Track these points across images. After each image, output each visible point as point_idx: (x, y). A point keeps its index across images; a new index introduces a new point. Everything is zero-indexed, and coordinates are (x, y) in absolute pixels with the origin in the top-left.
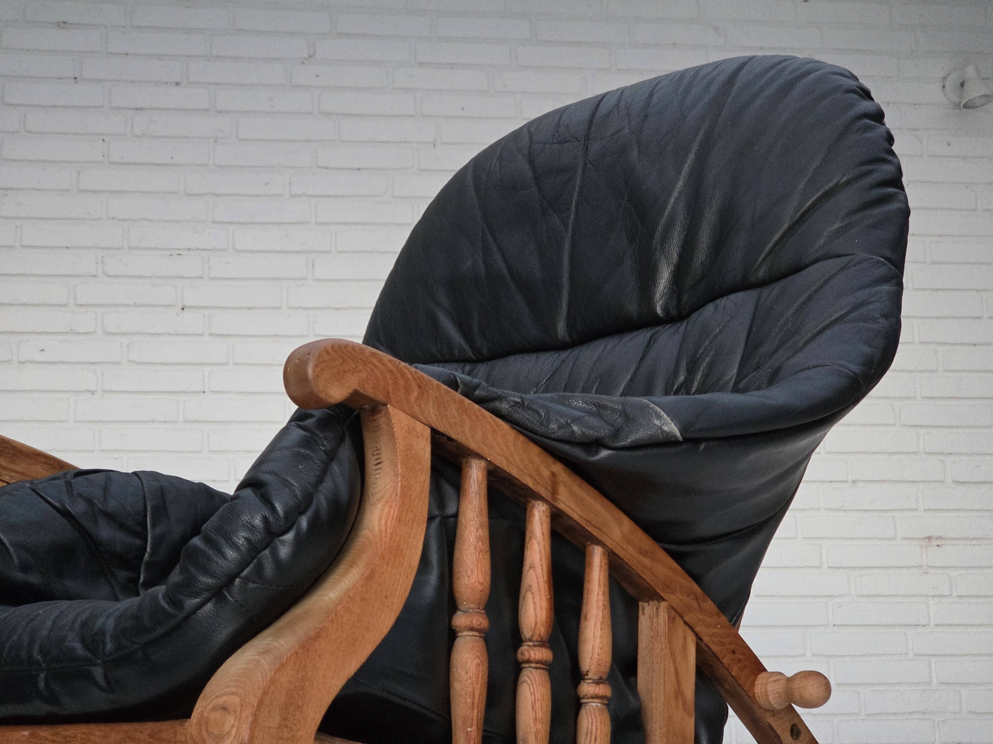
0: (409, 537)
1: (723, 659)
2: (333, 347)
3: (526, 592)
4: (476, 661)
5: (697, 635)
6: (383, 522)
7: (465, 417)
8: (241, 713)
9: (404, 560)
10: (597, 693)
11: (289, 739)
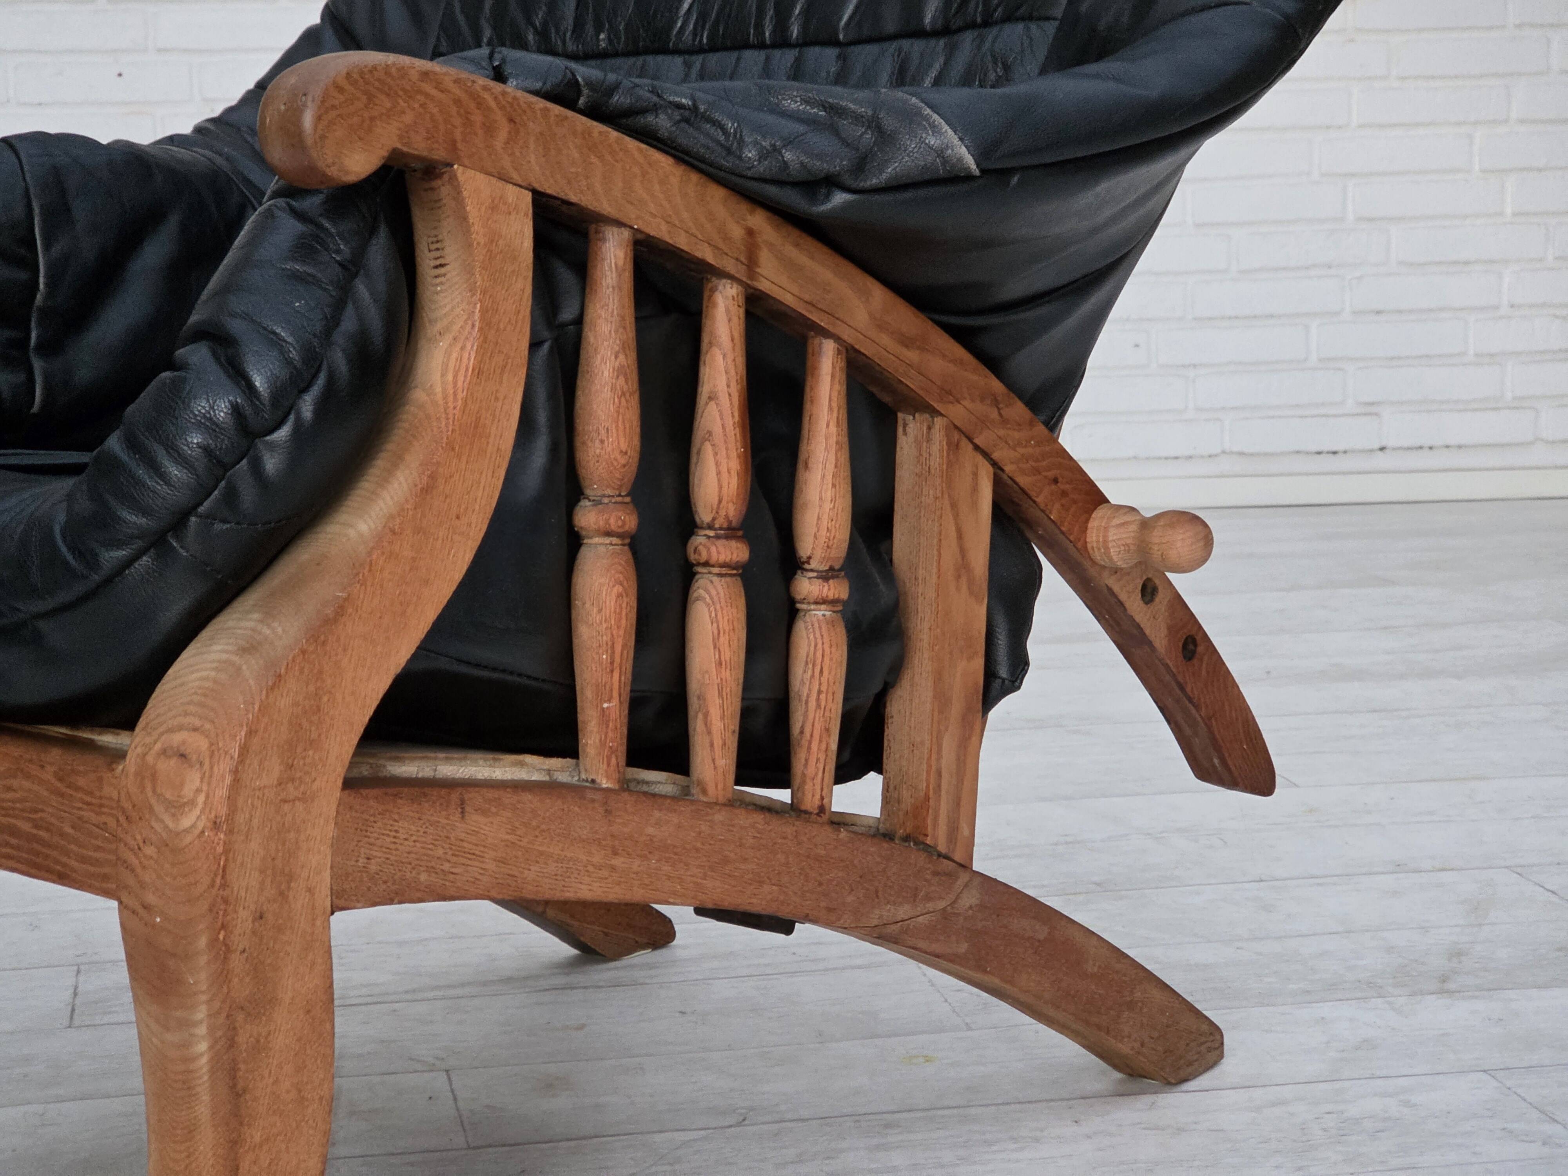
0: (497, 399)
1: (1037, 497)
2: (348, 75)
3: (702, 444)
4: (615, 590)
5: (994, 464)
6: (450, 377)
7: (593, 159)
8: (212, 768)
9: (488, 443)
10: (824, 595)
11: (299, 799)
